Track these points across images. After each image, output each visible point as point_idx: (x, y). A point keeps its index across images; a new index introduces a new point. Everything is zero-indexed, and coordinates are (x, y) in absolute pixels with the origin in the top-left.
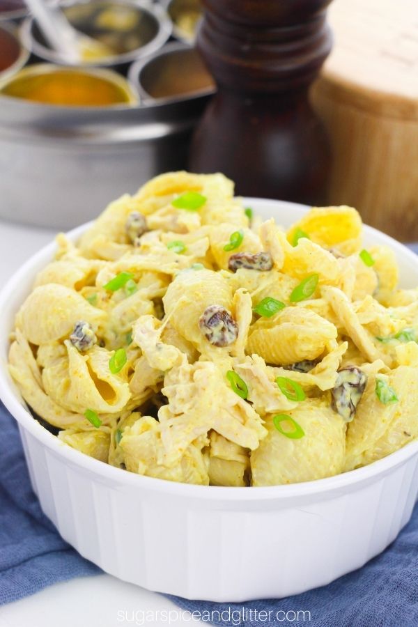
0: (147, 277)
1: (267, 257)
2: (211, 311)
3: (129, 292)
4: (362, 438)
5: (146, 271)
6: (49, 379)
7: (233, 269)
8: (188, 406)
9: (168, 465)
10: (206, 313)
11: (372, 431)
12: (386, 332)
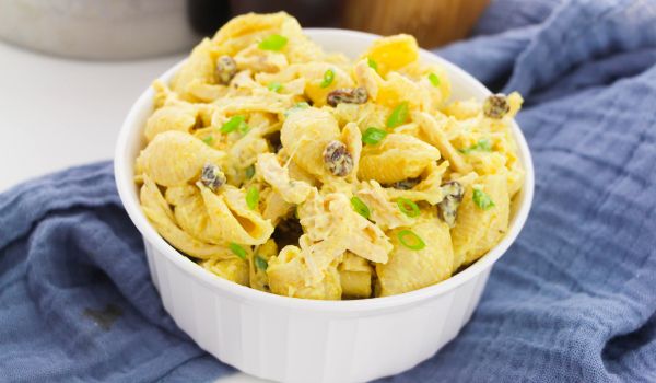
0: (255, 118)
1: (363, 92)
2: (332, 147)
3: (242, 133)
4: (466, 240)
5: (254, 112)
6: (186, 216)
7: (334, 105)
8: (327, 233)
9: (315, 286)
10: (328, 150)
11: (474, 233)
12: (467, 145)
